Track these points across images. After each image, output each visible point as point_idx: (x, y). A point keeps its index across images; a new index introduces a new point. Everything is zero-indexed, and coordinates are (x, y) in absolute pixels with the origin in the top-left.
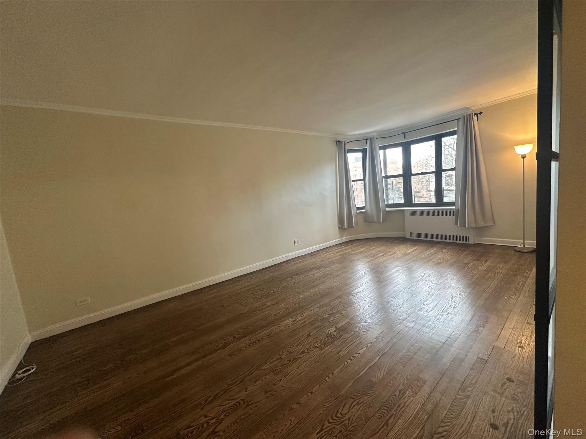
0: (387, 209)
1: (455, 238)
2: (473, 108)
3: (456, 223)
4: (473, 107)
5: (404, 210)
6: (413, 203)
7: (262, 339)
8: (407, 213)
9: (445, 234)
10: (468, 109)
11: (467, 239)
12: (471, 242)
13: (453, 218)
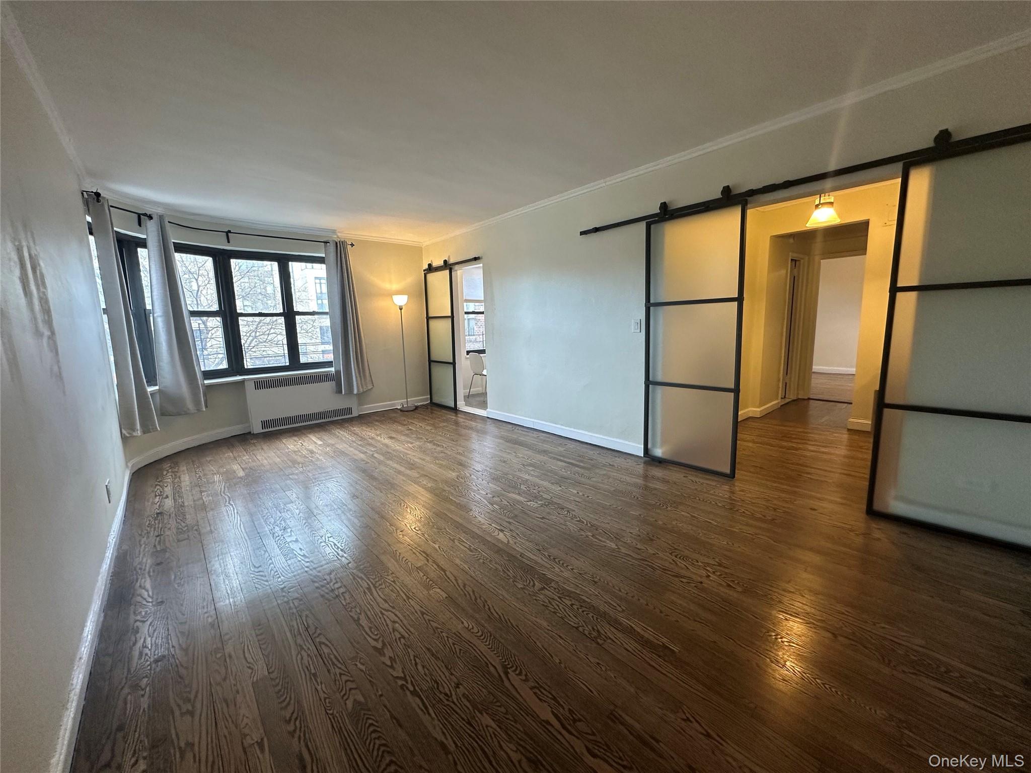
0: (206, 382)
1: (337, 412)
2: (339, 234)
3: (339, 391)
4: (339, 232)
5: (243, 381)
6: (246, 367)
7: (550, 556)
8: (250, 387)
9: (321, 410)
10: (334, 232)
11: (349, 411)
12: (355, 414)
13: (332, 384)
